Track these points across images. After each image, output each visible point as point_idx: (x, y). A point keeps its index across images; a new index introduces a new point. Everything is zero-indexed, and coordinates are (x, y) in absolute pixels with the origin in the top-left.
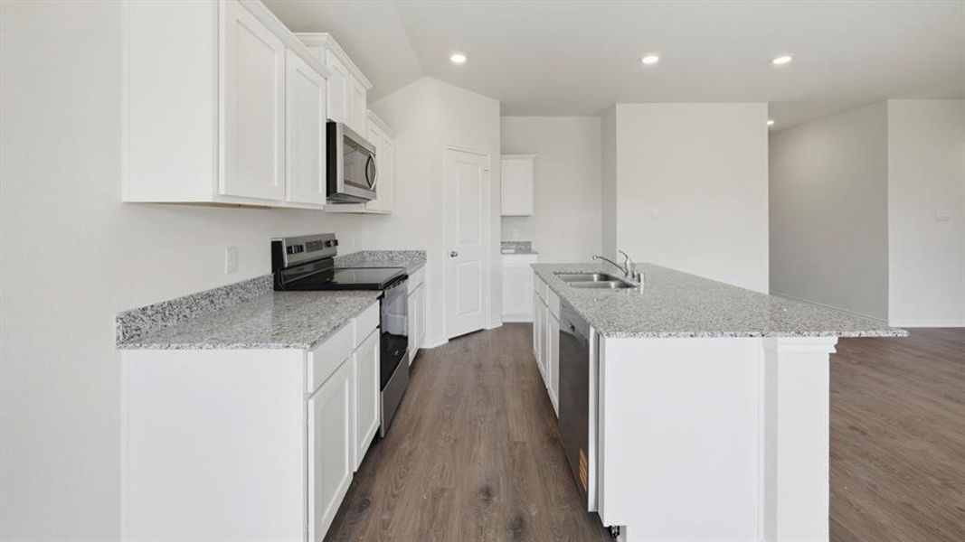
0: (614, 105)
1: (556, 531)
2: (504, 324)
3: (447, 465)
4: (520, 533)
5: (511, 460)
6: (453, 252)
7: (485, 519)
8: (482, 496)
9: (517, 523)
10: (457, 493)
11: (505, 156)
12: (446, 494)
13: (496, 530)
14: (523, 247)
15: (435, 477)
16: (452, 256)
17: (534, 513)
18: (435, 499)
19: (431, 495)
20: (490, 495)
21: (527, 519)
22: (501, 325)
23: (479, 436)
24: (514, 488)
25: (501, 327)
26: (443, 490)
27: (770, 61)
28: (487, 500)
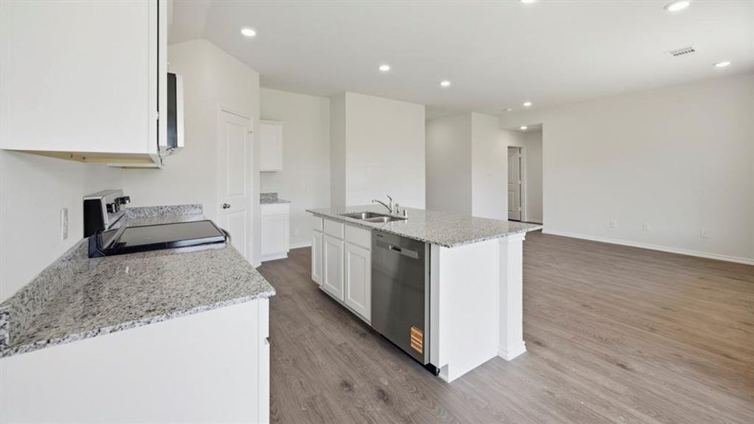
0: (344, 93)
1: (406, 387)
2: (263, 263)
3: (301, 379)
4: (387, 399)
5: (346, 357)
6: (225, 204)
7: (359, 401)
8: (345, 389)
9: (381, 393)
10: (326, 395)
11: (264, 121)
12: (318, 399)
13: (372, 404)
14: (271, 198)
15: (299, 392)
16: (224, 208)
17: (386, 383)
18: (312, 406)
19: (306, 405)
20: (350, 386)
21: (384, 389)
22: (260, 264)
23: (310, 350)
24: (362, 374)
25: (261, 266)
26: (314, 398)
27: (439, 83)
28: (350, 390)
